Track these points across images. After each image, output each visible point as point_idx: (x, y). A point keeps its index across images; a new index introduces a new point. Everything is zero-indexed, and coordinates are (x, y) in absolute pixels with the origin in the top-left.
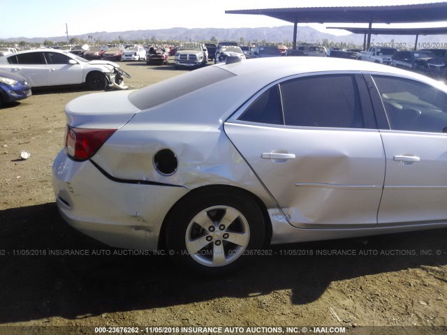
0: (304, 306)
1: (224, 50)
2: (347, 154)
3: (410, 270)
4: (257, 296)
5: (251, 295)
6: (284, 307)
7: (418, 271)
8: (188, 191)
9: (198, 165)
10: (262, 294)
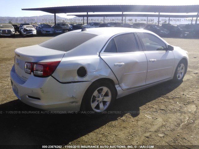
0: (137, 117)
1: (25, 27)
2: (137, 61)
3: (159, 98)
4: (120, 118)
5: (118, 118)
6: (131, 119)
7: (161, 98)
8: (92, 83)
9: (95, 71)
10: (121, 117)
